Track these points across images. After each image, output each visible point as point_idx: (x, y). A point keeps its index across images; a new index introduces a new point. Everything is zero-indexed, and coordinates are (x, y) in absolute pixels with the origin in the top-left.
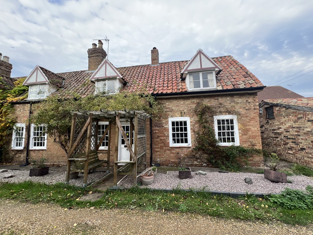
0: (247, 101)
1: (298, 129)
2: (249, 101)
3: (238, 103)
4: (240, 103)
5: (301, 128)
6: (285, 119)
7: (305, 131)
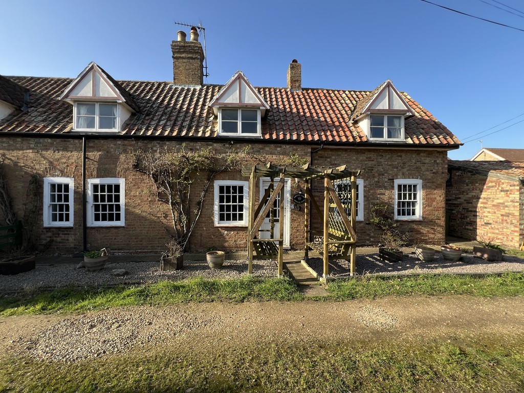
0: (435, 161)
1: (485, 200)
2: (438, 161)
3: (425, 163)
4: (428, 164)
5: (490, 198)
6: (468, 187)
7: (494, 203)
